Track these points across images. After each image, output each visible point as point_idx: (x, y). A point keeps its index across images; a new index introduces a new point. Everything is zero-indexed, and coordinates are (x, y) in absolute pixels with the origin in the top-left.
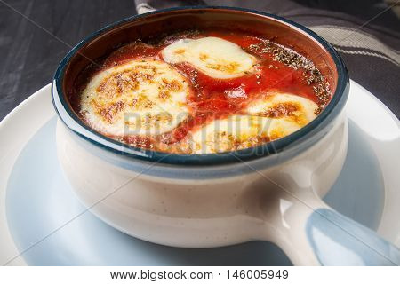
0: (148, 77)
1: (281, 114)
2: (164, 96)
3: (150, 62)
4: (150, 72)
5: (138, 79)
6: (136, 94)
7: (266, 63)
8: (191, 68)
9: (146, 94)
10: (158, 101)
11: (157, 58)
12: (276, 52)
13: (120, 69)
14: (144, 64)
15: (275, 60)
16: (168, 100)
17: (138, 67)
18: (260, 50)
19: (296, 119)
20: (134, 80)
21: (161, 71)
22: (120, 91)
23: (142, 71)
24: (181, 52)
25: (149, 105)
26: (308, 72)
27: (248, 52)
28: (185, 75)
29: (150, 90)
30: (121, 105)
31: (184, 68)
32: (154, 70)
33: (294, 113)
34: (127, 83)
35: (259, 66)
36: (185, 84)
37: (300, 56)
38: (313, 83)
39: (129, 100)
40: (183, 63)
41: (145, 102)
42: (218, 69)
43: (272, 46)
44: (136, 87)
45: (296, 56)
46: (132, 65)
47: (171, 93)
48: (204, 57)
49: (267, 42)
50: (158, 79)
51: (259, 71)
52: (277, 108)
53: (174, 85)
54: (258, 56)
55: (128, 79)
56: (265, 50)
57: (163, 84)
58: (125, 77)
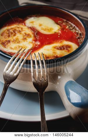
0: (20, 32)
1: (64, 49)
2: (25, 39)
3: (21, 26)
4: (20, 29)
5: (16, 32)
6: (15, 38)
7: (63, 29)
8: (35, 29)
9: (18, 38)
10: (22, 41)
11: (23, 24)
12: (68, 25)
13: (9, 27)
14: (18, 26)
15: (67, 28)
16: (26, 41)
17: (16, 27)
18: (62, 23)
19: (69, 51)
20: (15, 32)
21: (25, 29)
22: (9, 36)
23: (17, 29)
24: (32, 22)
25: (19, 42)
26: (77, 34)
27: (57, 24)
28: (33, 32)
29: (19, 36)
30: (9, 41)
31: (33, 29)
32: (22, 29)
33: (68, 49)
34: (12, 33)
35: (60, 30)
36: (32, 35)
37: (76, 27)
38: (79, 38)
39: (12, 40)
40: (33, 27)
41: (17, 41)
42: (45, 30)
43: (66, 22)
44: (15, 35)
45: (75, 27)
46: (14, 26)
47: (27, 38)
48: (40, 25)
49: (65, 20)
50: (23, 32)
51: (60, 32)
52: (63, 46)
53: (28, 35)
54: (61, 26)
55: (12, 32)
56: (64, 24)
57: (25, 35)
58: (11, 31)
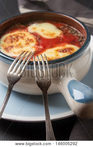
0: (22, 37)
1: (66, 51)
2: (27, 44)
3: (23, 32)
5: (19, 38)
6: (18, 43)
7: (65, 33)
8: (38, 34)
9: (21, 43)
10: (25, 46)
11: (26, 30)
12: (70, 29)
13: (12, 34)
14: (21, 32)
15: (69, 32)
16: (29, 46)
17: (18, 33)
18: (64, 28)
20: (17, 38)
21: (27, 35)
22: (12, 42)
23: (20, 35)
24: (35, 28)
25: (22, 47)
26: (79, 37)
27: (59, 29)
28: (35, 37)
29: (22, 42)
30: (12, 47)
31: (35, 34)
32: (24, 35)
33: (71, 51)
34: (14, 39)
35: (62, 34)
36: (35, 40)
37: (78, 31)
38: (81, 41)
39: (15, 45)
40: (35, 33)
41: (20, 46)
42: (47, 35)
43: (68, 27)
44: (18, 41)
45: (76, 31)
46: (16, 33)
47: (30, 43)
48: (43, 31)
49: (67, 25)
50: (26, 38)
51: (62, 36)
52: (65, 49)
53: (31, 41)
54: (63, 31)
55: (15, 38)
56: (66, 29)
57: (27, 40)
58: (14, 37)
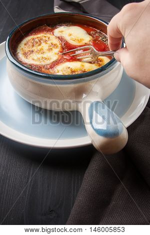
0: (46, 41)
2: (50, 50)
3: (48, 35)
4: (47, 39)
5: (42, 42)
6: (39, 48)
7: (95, 41)
8: (64, 39)
9: (43, 48)
10: (47, 52)
11: (51, 33)
12: (101, 36)
13: (35, 36)
14: (45, 35)
15: (99, 39)
16: (51, 52)
17: (43, 36)
18: (95, 34)
19: (100, 65)
20: (40, 42)
21: (52, 39)
22: (33, 46)
23: (44, 38)
24: (62, 32)
25: (43, 53)
27: (90, 34)
28: (61, 42)
29: (45, 46)
30: (32, 52)
31: (61, 39)
32: (49, 38)
33: (100, 63)
34: (37, 43)
35: (92, 41)
36: (60, 46)
39: (36, 50)
40: (61, 37)
41: (41, 51)
42: (74, 41)
43: (100, 33)
44: (40, 45)
46: (40, 35)
47: (53, 49)
48: (70, 35)
49: (98, 31)
50: (49, 42)
51: (92, 43)
53: (55, 46)
54: (93, 37)
56: (97, 35)
57: (51, 45)
58: (37, 40)
